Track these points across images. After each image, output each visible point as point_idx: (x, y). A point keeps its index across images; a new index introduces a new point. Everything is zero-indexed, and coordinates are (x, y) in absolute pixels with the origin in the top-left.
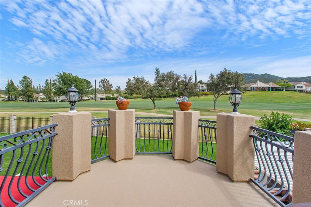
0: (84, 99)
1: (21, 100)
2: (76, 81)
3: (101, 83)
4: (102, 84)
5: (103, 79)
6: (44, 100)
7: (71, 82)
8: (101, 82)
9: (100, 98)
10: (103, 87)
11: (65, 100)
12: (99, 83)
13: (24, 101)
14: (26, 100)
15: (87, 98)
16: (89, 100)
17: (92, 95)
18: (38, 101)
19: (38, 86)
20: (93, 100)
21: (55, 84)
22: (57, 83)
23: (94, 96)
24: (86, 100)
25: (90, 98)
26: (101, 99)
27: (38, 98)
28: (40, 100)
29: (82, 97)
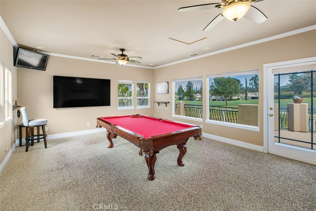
0: (233, 98)
1: (186, 99)
2: (229, 82)
3: (251, 81)
4: (253, 82)
5: (255, 76)
6: (200, 99)
7: (225, 83)
8: (252, 79)
9: (251, 97)
10: (254, 85)
11: (216, 99)
12: (250, 80)
13: (187, 100)
14: (188, 99)
15: (237, 98)
16: (238, 99)
17: (241, 94)
18: (196, 100)
19: (196, 88)
20: (243, 99)
21: (213, 86)
22: (214, 85)
23: (245, 95)
24: (235, 99)
25: (239, 97)
26: (253, 99)
27: (196, 97)
28: (197, 99)
29: (231, 97)
